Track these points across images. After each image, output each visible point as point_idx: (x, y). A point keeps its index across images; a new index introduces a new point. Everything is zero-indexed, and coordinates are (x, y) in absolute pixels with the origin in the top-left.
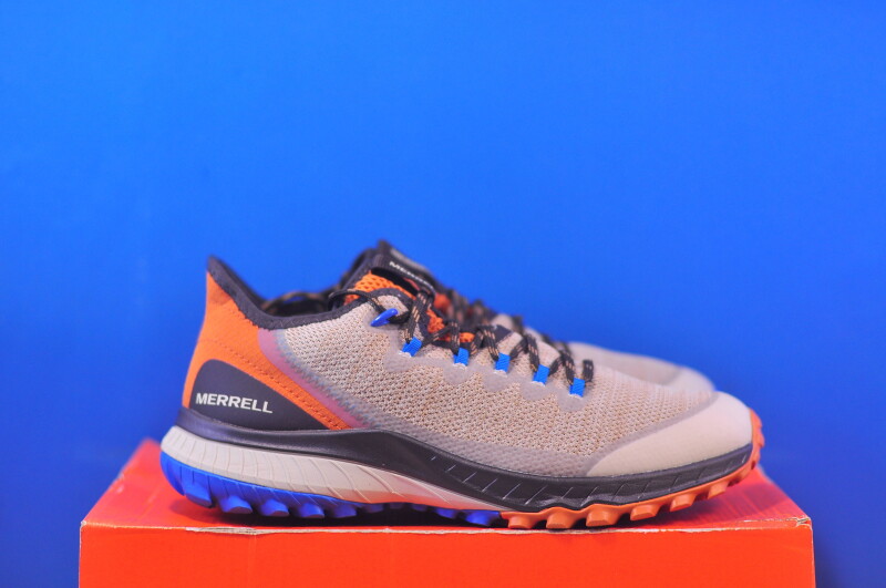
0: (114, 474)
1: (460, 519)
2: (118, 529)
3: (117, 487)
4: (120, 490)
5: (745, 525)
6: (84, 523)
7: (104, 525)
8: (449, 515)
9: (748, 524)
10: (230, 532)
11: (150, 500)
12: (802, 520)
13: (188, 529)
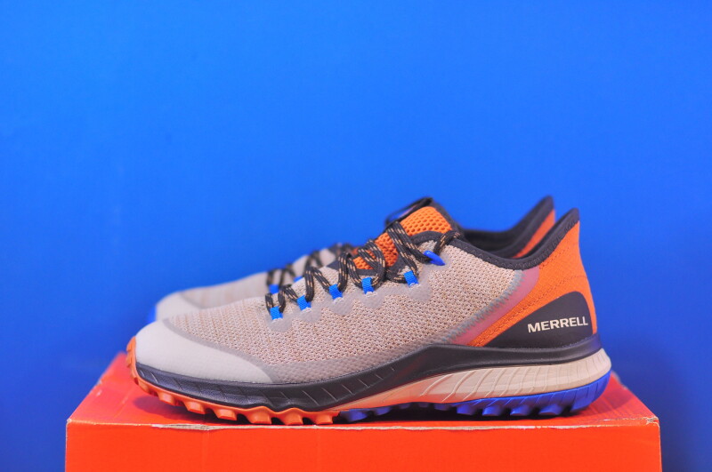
0: (95, 382)
2: (97, 425)
3: (96, 392)
4: (99, 394)
5: (605, 423)
6: (70, 420)
7: (86, 422)
9: (608, 423)
10: (187, 428)
11: (123, 402)
12: (651, 419)
13: (154, 425)
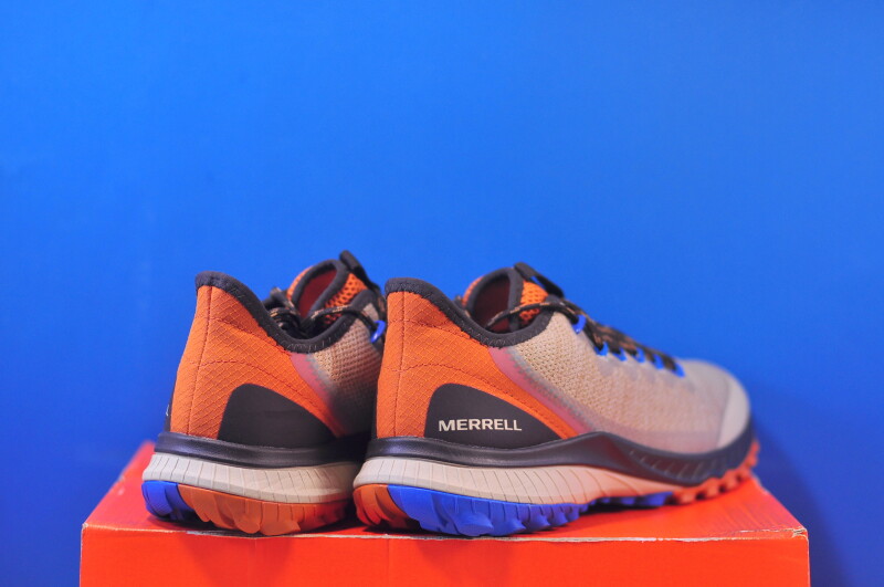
1: (641, 505)
2: (119, 532)
3: (117, 489)
4: (121, 492)
6: (86, 525)
7: (105, 527)
8: (629, 502)
12: (799, 531)
13: (189, 533)
